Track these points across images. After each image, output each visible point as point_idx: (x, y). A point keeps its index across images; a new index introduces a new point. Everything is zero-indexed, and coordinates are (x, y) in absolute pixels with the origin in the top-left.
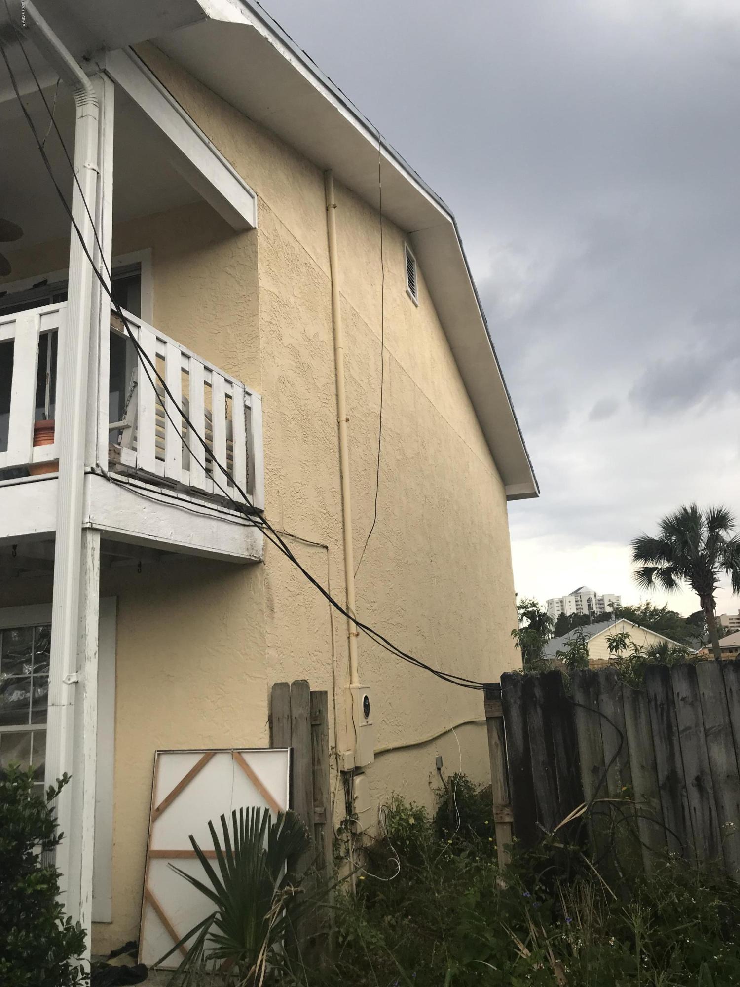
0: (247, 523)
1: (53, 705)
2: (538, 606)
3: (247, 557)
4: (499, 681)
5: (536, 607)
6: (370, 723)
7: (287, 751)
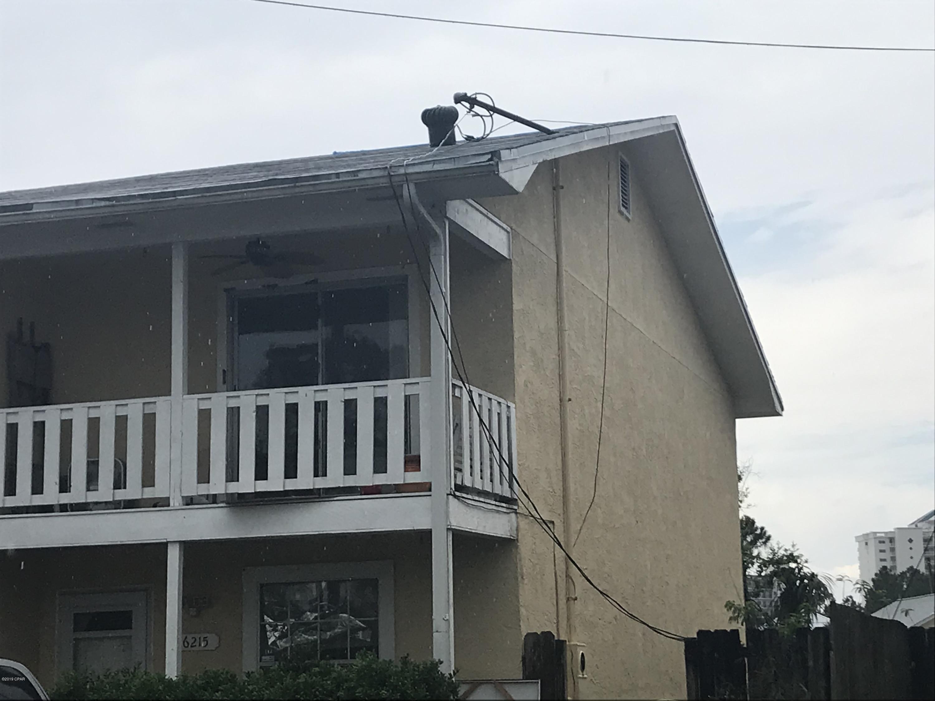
0: (508, 511)
1: (437, 632)
2: (799, 561)
3: (509, 537)
4: (695, 636)
5: (796, 562)
6: (585, 676)
7: (538, 682)
